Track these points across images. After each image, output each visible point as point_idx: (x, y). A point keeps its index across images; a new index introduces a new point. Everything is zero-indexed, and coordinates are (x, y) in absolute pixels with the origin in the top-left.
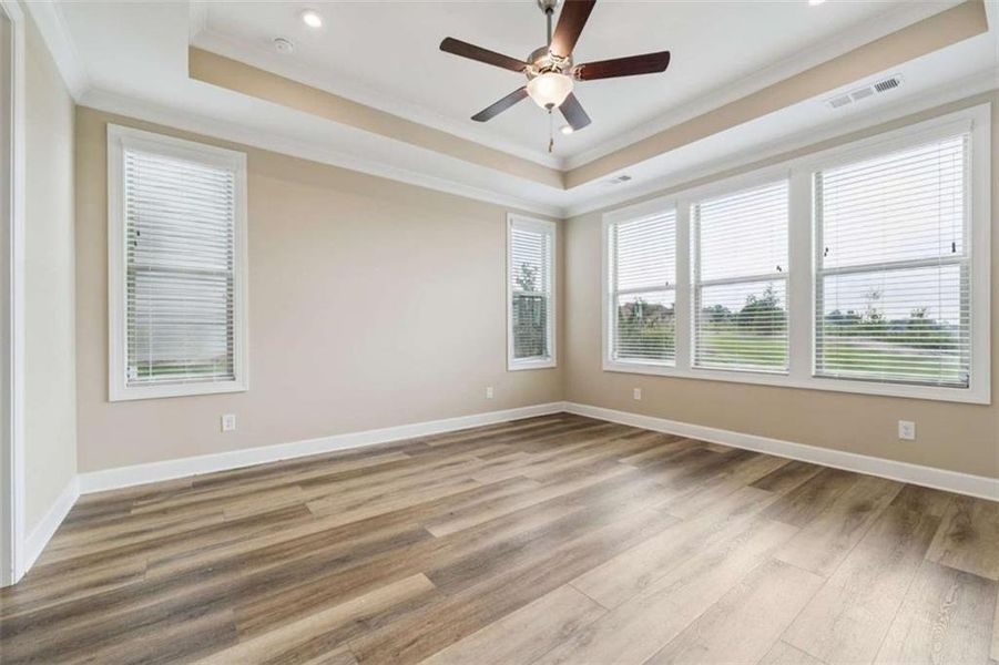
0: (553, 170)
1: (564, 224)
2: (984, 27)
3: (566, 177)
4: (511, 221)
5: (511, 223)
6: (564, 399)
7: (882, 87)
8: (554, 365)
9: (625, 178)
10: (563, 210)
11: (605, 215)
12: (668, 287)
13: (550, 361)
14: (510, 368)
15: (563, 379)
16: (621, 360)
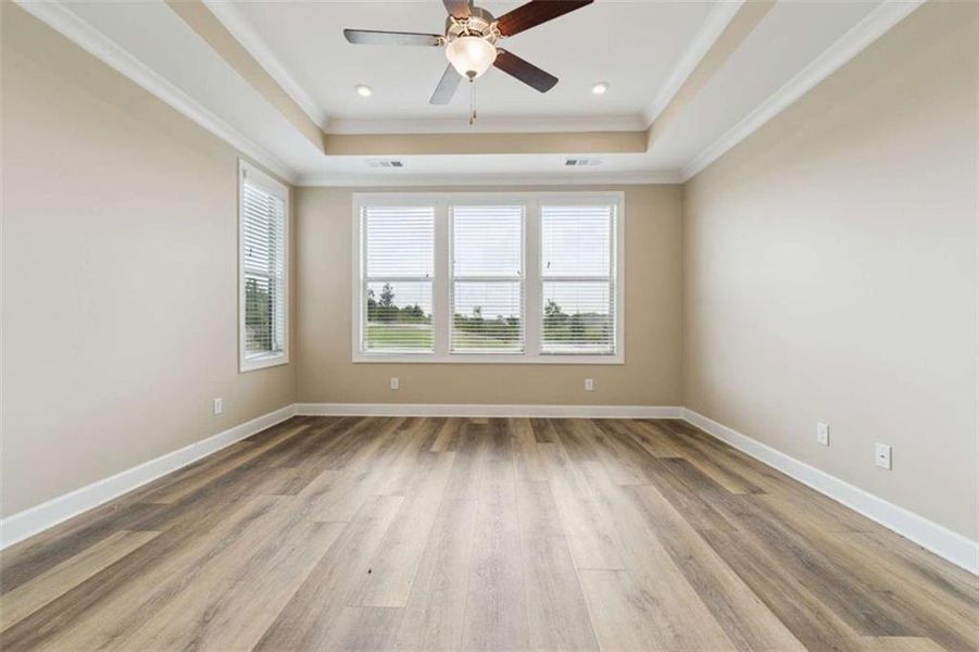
0: (318, 128)
1: (298, 192)
2: (645, 150)
3: (330, 140)
4: (244, 172)
5: (245, 175)
6: (296, 401)
7: (574, 162)
8: (287, 361)
9: (398, 164)
10: (299, 176)
11: (356, 195)
12: (427, 279)
13: (281, 357)
14: (243, 370)
15: (297, 377)
16: (370, 350)
